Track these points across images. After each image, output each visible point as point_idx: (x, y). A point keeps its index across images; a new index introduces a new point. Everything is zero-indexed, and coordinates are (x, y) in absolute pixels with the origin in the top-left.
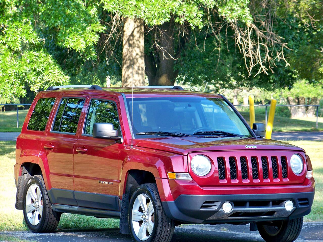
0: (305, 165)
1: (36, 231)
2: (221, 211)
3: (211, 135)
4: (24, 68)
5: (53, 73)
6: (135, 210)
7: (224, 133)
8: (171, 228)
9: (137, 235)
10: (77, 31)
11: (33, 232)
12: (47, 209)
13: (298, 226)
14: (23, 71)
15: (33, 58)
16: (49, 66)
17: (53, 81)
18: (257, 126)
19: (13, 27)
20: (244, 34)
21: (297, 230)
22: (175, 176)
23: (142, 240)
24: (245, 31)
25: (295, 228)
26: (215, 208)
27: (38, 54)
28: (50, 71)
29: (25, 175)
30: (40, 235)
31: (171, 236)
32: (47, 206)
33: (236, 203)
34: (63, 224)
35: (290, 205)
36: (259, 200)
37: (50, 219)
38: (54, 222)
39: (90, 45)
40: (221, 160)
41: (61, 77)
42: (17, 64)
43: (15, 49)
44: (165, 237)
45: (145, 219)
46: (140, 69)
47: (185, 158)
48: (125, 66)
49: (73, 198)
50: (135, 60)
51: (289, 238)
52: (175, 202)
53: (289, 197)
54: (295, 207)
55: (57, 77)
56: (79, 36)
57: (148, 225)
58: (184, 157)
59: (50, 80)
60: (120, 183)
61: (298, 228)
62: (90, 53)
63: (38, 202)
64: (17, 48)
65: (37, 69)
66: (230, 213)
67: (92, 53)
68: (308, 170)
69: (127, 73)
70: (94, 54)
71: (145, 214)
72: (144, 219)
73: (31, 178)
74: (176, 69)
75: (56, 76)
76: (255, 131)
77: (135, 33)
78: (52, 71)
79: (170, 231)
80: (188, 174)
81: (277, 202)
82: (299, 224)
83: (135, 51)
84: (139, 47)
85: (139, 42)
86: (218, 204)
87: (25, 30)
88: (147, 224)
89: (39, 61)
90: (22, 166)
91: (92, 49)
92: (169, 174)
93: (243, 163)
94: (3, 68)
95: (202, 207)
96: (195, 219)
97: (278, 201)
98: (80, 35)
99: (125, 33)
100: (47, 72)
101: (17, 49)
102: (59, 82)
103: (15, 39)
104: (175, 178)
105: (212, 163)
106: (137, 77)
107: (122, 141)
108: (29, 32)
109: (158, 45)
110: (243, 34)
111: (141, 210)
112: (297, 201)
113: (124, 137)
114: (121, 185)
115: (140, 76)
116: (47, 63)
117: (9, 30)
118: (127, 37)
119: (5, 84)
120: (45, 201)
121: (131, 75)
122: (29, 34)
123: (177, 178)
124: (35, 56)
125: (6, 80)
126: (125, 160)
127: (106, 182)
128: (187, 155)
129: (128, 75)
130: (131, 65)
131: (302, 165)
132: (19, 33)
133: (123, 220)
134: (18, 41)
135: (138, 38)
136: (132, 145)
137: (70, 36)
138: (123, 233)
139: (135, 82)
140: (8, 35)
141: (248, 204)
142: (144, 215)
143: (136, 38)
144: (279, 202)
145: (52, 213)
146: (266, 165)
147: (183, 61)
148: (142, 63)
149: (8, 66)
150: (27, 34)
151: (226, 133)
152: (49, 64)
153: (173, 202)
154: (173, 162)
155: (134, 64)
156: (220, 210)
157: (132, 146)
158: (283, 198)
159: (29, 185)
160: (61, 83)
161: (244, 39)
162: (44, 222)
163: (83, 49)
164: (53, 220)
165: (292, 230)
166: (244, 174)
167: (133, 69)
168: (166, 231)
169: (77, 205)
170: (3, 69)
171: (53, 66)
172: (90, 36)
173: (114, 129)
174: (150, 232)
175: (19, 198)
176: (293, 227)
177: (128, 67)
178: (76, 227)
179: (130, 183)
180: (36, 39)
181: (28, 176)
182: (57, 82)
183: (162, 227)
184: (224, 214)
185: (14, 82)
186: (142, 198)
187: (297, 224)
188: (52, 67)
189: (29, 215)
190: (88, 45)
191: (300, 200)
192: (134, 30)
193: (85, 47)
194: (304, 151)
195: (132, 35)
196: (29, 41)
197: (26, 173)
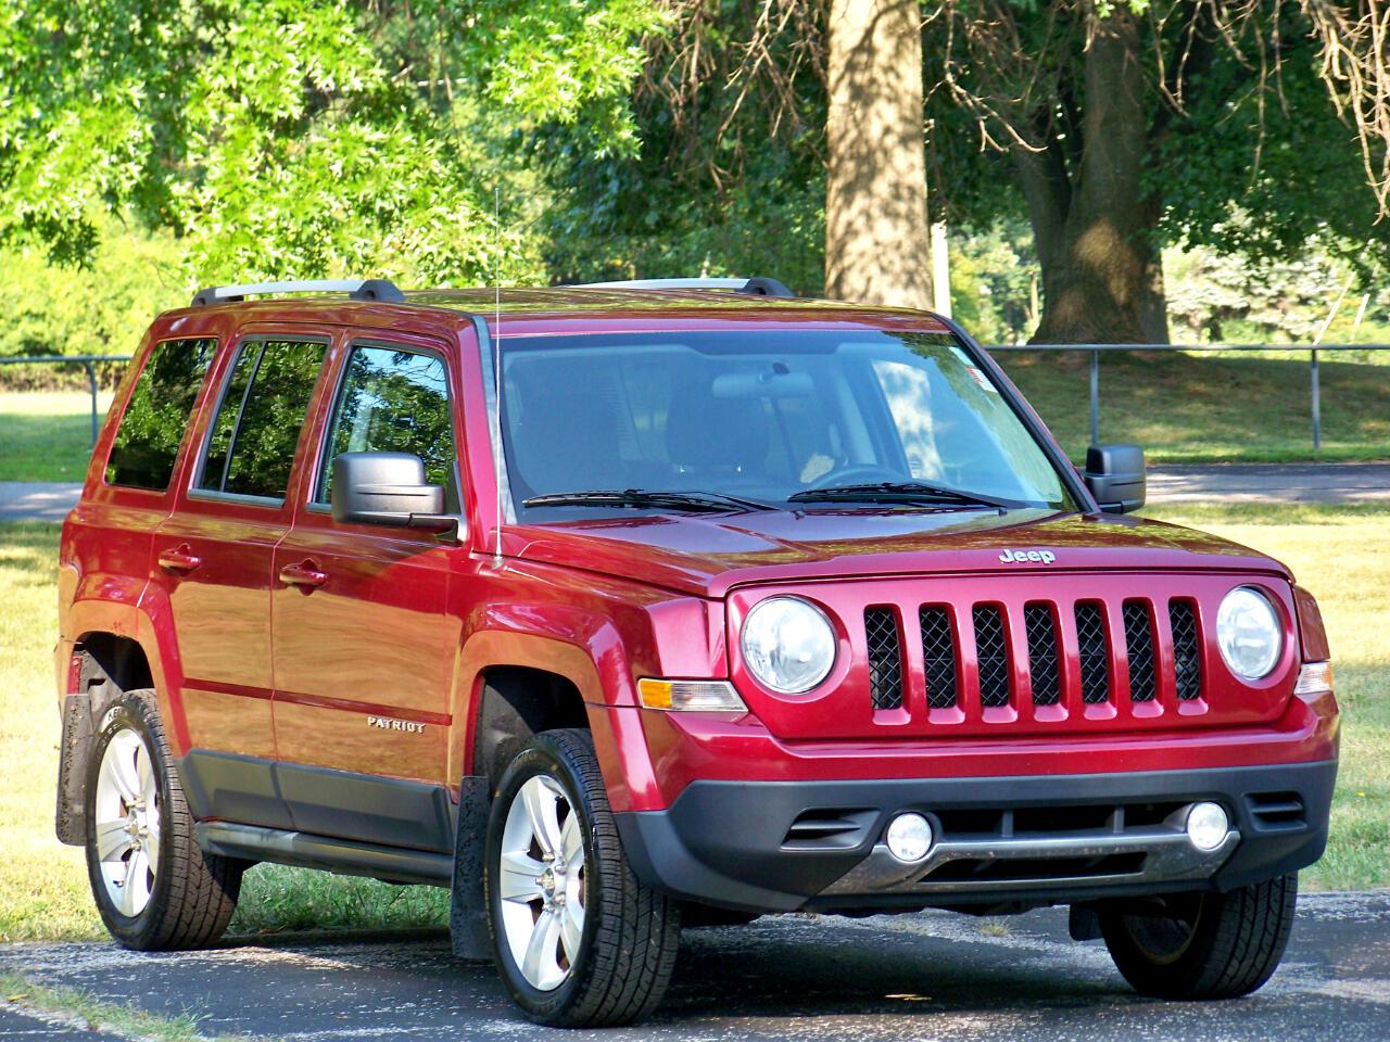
0: (1292, 639)
1: (137, 942)
2: (882, 855)
3: (871, 501)
4: (317, 200)
5: (449, 217)
6: (514, 853)
7: (932, 491)
8: (663, 932)
9: (520, 967)
10: (541, 33)
11: (125, 947)
12: (179, 841)
13: (1272, 918)
14: (314, 212)
15: (360, 155)
16: (429, 189)
17: (447, 253)
18: (1107, 457)
19: (268, 20)
20: (1354, 35)
21: (1268, 939)
22: (670, 695)
23: (542, 986)
24: (1358, 19)
25: (1259, 927)
26: (853, 842)
27: (379, 136)
28: (436, 210)
29: (96, 689)
30: (151, 960)
31: (668, 971)
32: (178, 830)
33: (949, 819)
34: (310, 903)
35: (1213, 822)
36: (1057, 801)
37: (192, 888)
38: (214, 903)
39: (600, 92)
40: (882, 621)
41: (482, 238)
42: (287, 181)
43: (277, 114)
44: (635, 973)
45: (553, 890)
46: (905, 193)
47: (716, 609)
48: (837, 184)
49: (273, 794)
50: (879, 156)
51: (1231, 971)
52: (672, 817)
53: (1206, 788)
54: (1236, 834)
55: (464, 236)
56: (550, 54)
57: (563, 920)
58: (712, 606)
59: (434, 249)
60: (451, 728)
61: (1272, 929)
62: (609, 128)
63: (143, 810)
64: (284, 109)
65: (379, 204)
66: (927, 863)
67: (619, 129)
68: (1304, 661)
69: (845, 217)
70: (626, 134)
71: (552, 867)
72: (550, 893)
73: (115, 703)
74: (1152, 188)
75: (462, 231)
76: (1098, 479)
77: (878, 38)
78: (442, 210)
79: (661, 947)
80: (727, 684)
81: (1150, 808)
82: (1275, 907)
83: (879, 114)
84: (894, 99)
85: (898, 76)
86: (866, 822)
87: (322, 33)
88: (559, 915)
89: (385, 165)
90: (77, 648)
91: (618, 110)
92: (644, 686)
93: (989, 632)
94: (227, 198)
95: (792, 836)
96: (766, 893)
97: (1155, 805)
98: (557, 48)
99: (834, 40)
100: (421, 215)
101: (285, 115)
102: (472, 259)
103: (277, 71)
104: (670, 702)
105: (840, 631)
106: (885, 230)
107: (463, 533)
108: (338, 40)
109: (958, 88)
110: (1350, 33)
111: (535, 851)
112: (1247, 802)
113: (470, 514)
114: (455, 734)
115: (903, 225)
116: (424, 175)
117: (245, 32)
118: (843, 56)
119: (237, 271)
120: (170, 807)
121: (860, 223)
122: (338, 50)
123: (678, 706)
124: (369, 144)
125: (240, 252)
126: (473, 615)
127: (396, 724)
128: (724, 600)
129: (850, 224)
130: (862, 182)
131: (1276, 637)
132: (292, 44)
133: (465, 897)
134: (290, 81)
135: (890, 58)
136: (499, 551)
137: (512, 53)
138: (467, 954)
139: (884, 253)
140: (245, 56)
141: (1007, 822)
142: (549, 872)
143: (881, 59)
144: (1160, 811)
145: (198, 859)
146: (1098, 638)
147: (1179, 152)
148: (912, 166)
149: (248, 189)
150: (329, 50)
151: (944, 493)
152: (431, 181)
153: (662, 813)
154: (662, 631)
155: (874, 173)
156: (878, 848)
157: (498, 558)
158: (1177, 789)
159: (108, 737)
160: (484, 263)
161: (1353, 59)
162: (167, 901)
163: (565, 112)
164: (205, 890)
165: (1245, 935)
166: (994, 682)
167: (870, 194)
168: (640, 948)
169: (289, 825)
170: (225, 205)
171: (449, 188)
172: (602, 51)
173: (427, 482)
174: (572, 950)
175: (70, 792)
176: (1246, 925)
177: (849, 191)
178: (346, 921)
179: (495, 727)
180: (371, 71)
181: (108, 694)
182: (467, 257)
183: (622, 927)
184: (896, 867)
185: (278, 261)
186: (540, 795)
187: (1269, 907)
188: (444, 192)
189: (111, 871)
190: (591, 94)
191: (1260, 799)
192: (875, 21)
193: (575, 103)
194: (1283, 574)
195: (866, 46)
196: (335, 80)
197: (100, 682)
